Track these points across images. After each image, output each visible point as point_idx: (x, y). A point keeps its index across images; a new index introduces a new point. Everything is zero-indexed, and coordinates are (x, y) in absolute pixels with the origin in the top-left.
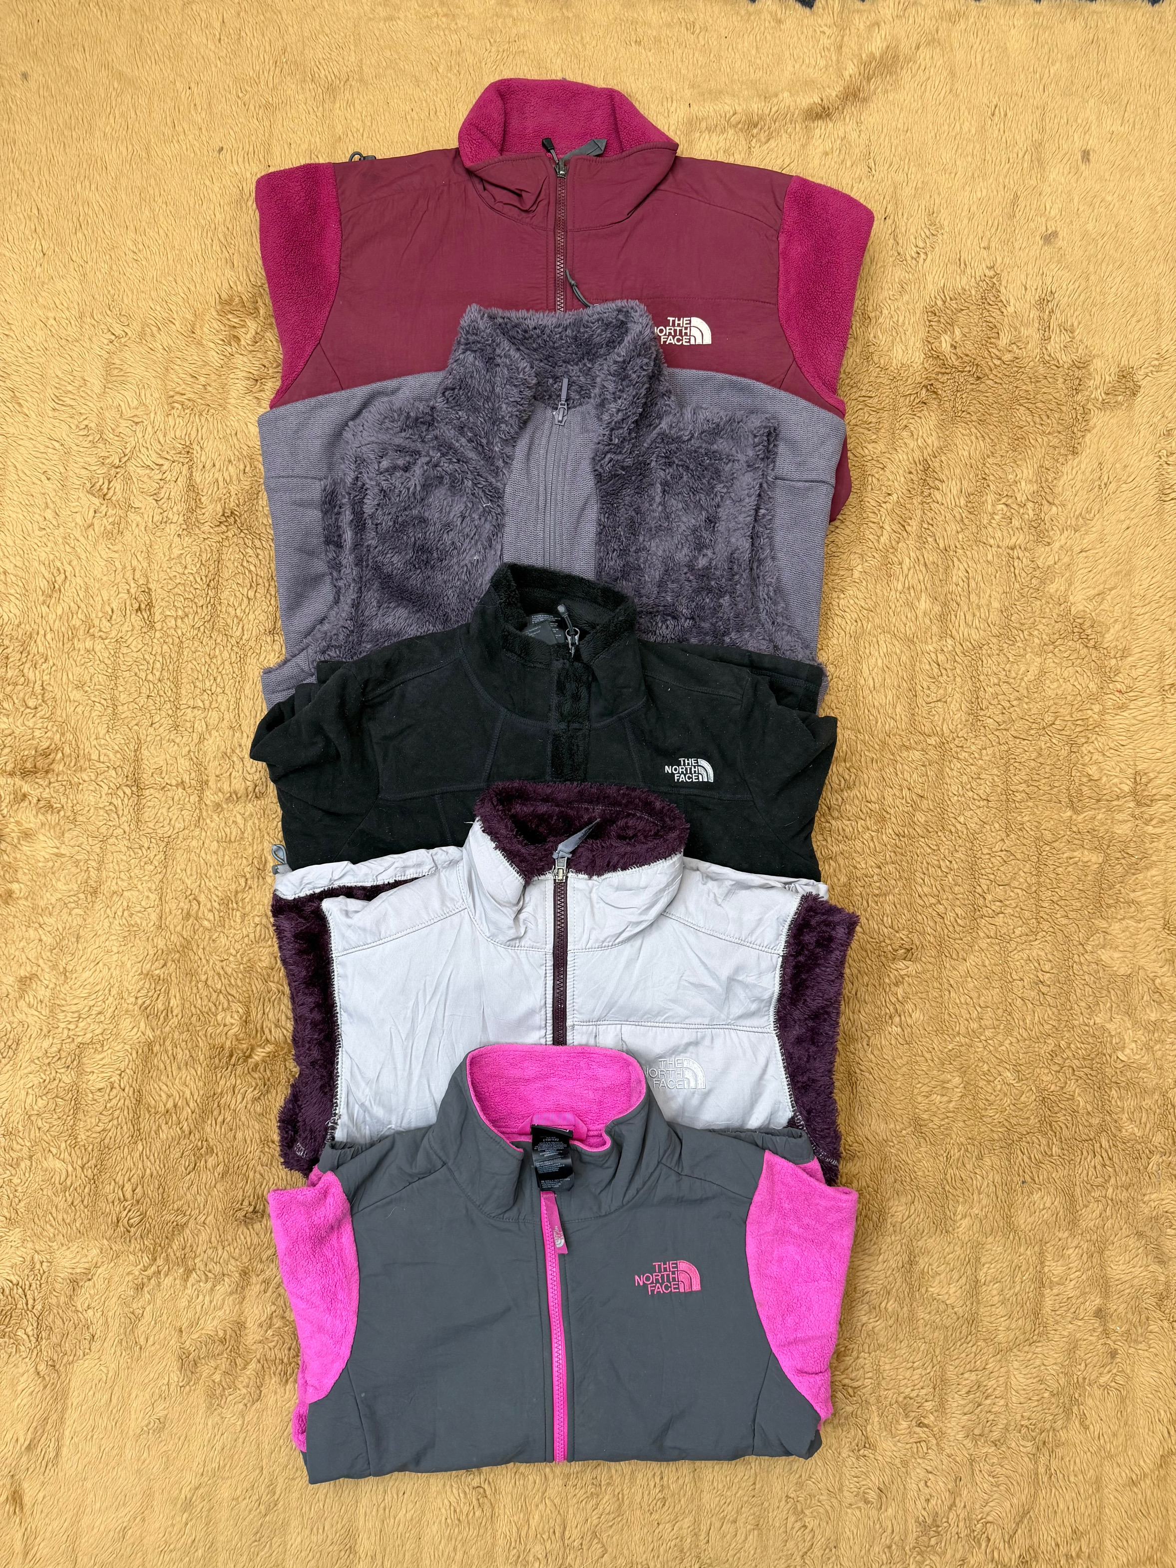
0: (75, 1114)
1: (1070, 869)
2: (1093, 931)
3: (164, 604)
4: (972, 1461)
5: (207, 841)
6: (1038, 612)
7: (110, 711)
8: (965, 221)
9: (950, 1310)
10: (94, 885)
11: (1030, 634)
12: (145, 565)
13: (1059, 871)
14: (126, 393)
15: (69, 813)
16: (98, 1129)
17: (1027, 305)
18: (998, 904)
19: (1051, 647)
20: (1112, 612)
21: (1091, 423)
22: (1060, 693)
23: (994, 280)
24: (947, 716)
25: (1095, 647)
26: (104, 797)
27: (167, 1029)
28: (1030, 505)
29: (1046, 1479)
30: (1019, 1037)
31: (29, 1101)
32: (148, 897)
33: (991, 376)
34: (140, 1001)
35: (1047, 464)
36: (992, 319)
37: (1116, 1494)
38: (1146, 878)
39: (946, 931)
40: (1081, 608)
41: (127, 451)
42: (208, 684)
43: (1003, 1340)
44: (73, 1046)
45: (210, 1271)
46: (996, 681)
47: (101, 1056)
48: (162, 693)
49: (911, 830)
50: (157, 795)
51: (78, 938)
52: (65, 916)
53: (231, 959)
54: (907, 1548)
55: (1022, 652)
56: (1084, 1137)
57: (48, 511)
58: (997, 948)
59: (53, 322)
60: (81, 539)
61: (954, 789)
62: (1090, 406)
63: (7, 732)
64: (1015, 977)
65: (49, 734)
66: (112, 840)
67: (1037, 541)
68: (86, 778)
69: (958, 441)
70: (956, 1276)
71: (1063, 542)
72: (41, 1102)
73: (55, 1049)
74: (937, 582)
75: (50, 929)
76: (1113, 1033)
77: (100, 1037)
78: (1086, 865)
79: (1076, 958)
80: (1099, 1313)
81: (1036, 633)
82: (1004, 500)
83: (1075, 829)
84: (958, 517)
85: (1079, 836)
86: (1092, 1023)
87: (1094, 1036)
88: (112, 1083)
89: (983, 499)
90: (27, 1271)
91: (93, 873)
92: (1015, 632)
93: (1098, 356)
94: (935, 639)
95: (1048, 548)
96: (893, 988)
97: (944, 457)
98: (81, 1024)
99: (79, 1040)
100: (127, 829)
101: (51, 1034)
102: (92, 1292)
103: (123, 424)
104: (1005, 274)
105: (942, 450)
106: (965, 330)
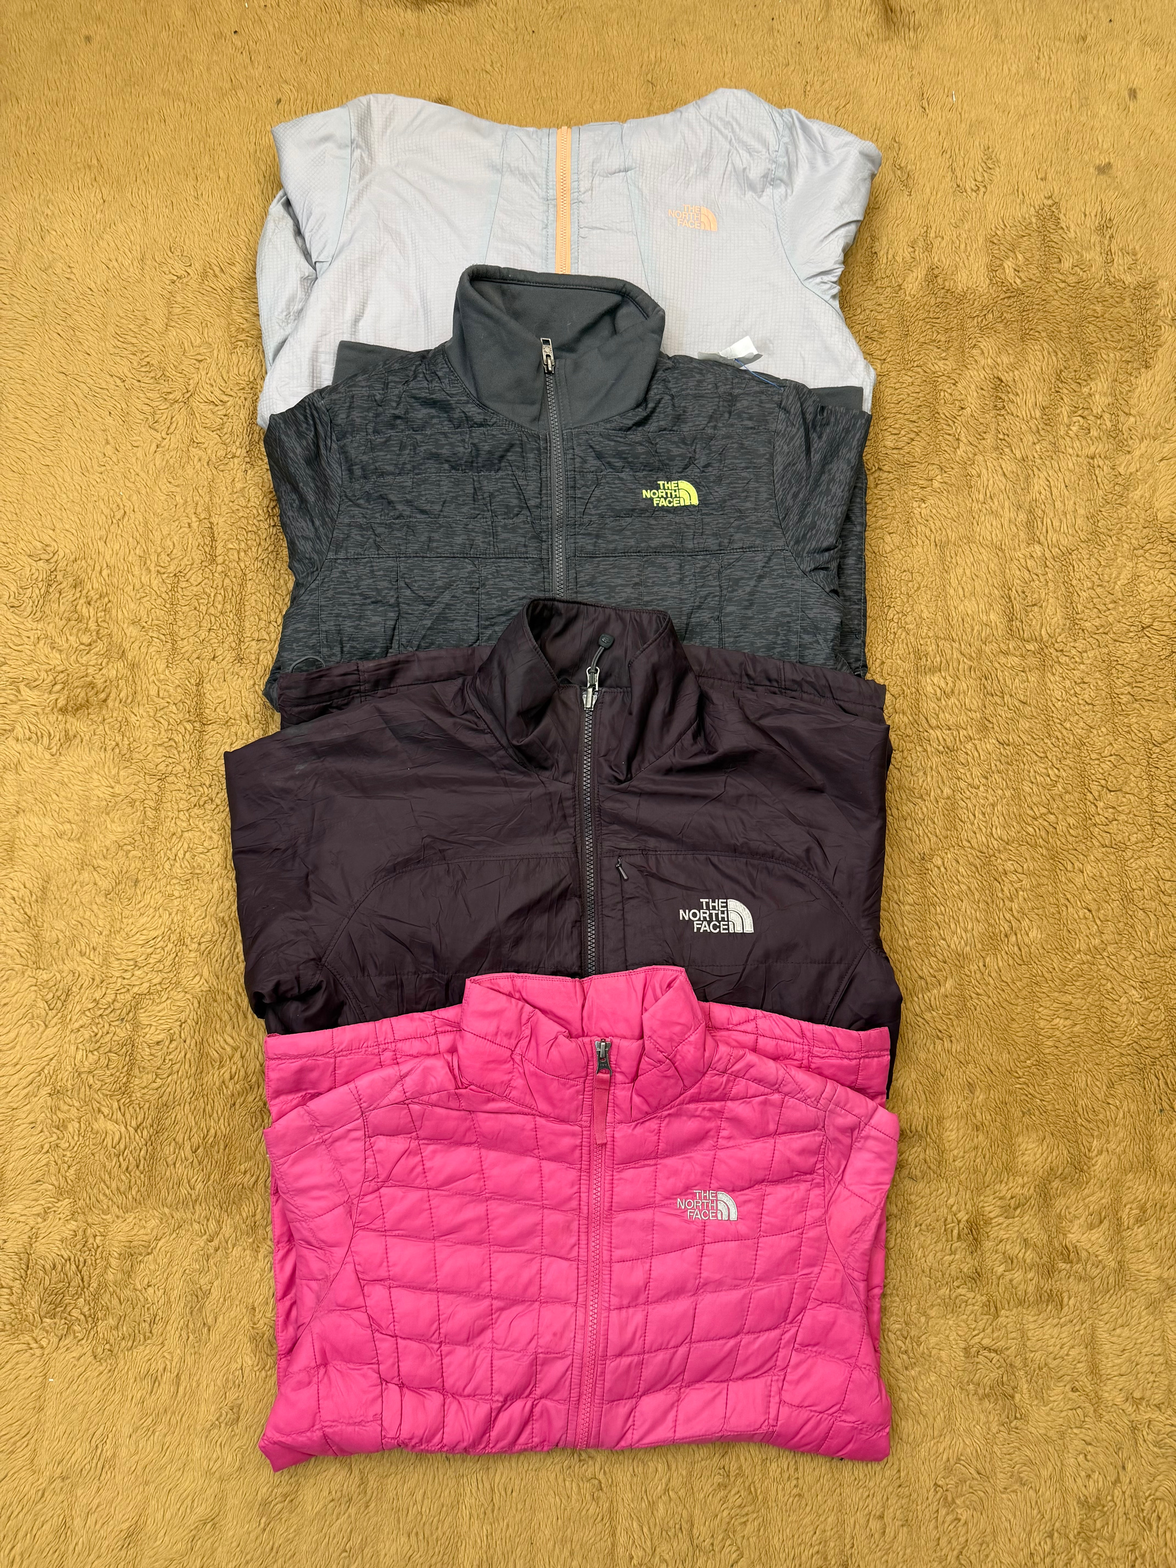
0: (129, 1070)
3: (226, 537)
4: (1134, 1429)
6: (1124, 518)
7: (169, 646)
8: (1021, 155)
9: (1093, 1258)
10: (151, 825)
11: (1119, 540)
12: (207, 499)
14: (188, 331)
16: (155, 1085)
17: (1087, 231)
18: (1111, 810)
19: (1141, 552)
21: (1162, 339)
22: (1156, 595)
23: (1053, 209)
24: (1044, 620)
26: (163, 732)
27: (232, 975)
28: (1106, 416)
30: (1143, 952)
31: (79, 1057)
32: (210, 837)
33: (1057, 294)
34: (203, 947)
35: (1121, 378)
36: (1053, 245)
39: (1058, 842)
40: (1168, 513)
41: (190, 388)
42: (273, 616)
44: (128, 997)
46: (1090, 585)
47: (158, 1008)
48: (224, 626)
49: (1015, 738)
50: (220, 730)
51: (136, 882)
52: (122, 860)
54: (1071, 1536)
55: (1112, 556)
57: (108, 447)
58: (1113, 857)
60: (140, 473)
61: (1057, 694)
62: (1159, 323)
63: (59, 669)
64: (1135, 887)
66: (170, 779)
67: (1116, 450)
68: (144, 712)
69: (1031, 358)
70: (1100, 1218)
71: (1143, 449)
72: (92, 1058)
73: (110, 998)
74: (1019, 491)
75: (104, 872)
77: (159, 987)
81: (1124, 538)
82: (1080, 412)
84: (1035, 429)
88: (172, 1035)
89: (1058, 411)
90: (78, 1247)
91: (150, 813)
92: (1103, 537)
93: (1162, 277)
94: (1023, 546)
95: (1128, 457)
96: (1007, 902)
97: (1016, 372)
98: (137, 973)
99: (136, 989)
100: (188, 767)
101: (104, 984)
102: (152, 1267)
103: (186, 362)
104: (1063, 203)
105: (1013, 367)
106: (1028, 255)
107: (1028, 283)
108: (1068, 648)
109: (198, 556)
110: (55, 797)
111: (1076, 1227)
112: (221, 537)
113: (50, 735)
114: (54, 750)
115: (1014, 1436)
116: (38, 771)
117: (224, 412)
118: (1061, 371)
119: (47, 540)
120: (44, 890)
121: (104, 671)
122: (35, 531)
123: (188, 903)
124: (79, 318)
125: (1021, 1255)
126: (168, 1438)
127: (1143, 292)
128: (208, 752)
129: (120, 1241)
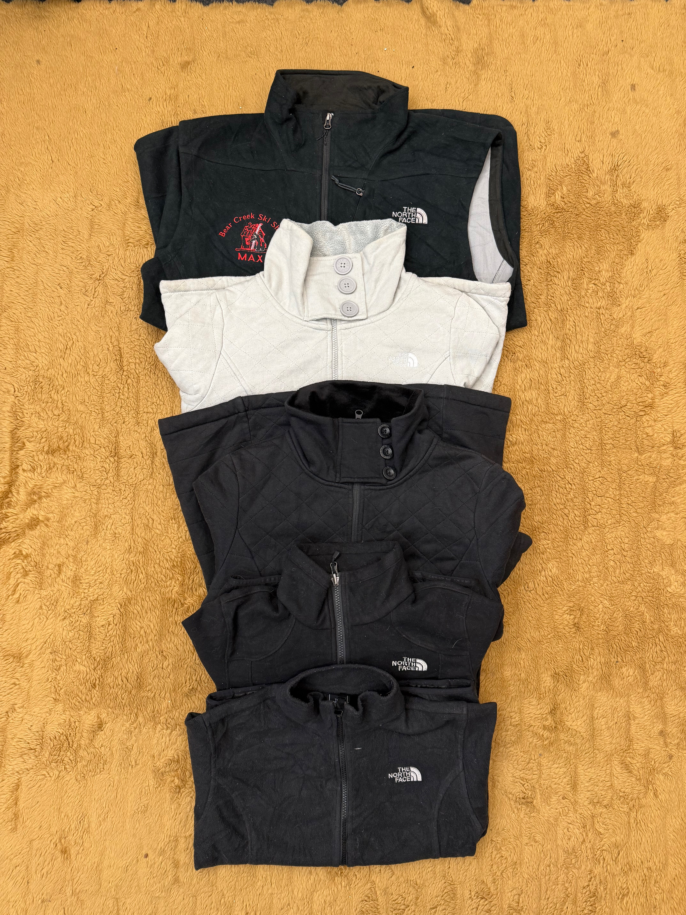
0: (89, 639)
1: (637, 485)
4: (593, 817)
5: (157, 486)
6: (615, 344)
7: (100, 416)
8: (567, 127)
9: (578, 734)
12: (117, 334)
13: (632, 486)
14: (102, 238)
15: (79, 473)
16: (103, 648)
17: (604, 172)
18: (598, 507)
19: (624, 363)
20: (657, 342)
21: (641, 237)
22: (629, 388)
24: (567, 403)
26: (99, 463)
27: (139, 590)
28: (608, 284)
29: (634, 825)
30: (612, 582)
31: (64, 634)
32: (125, 518)
33: (584, 213)
35: (617, 260)
36: (584, 181)
37: (674, 834)
39: (570, 524)
40: (640, 340)
41: (104, 271)
42: (155, 399)
43: (609, 749)
45: (169, 724)
47: (102, 607)
48: (129, 405)
49: (548, 467)
50: (128, 461)
51: (87, 542)
53: (173, 550)
54: (559, 866)
55: (607, 366)
56: (650, 636)
57: (63, 306)
59: (60, 199)
60: (81, 321)
61: (572, 444)
62: (640, 228)
64: (609, 548)
65: (67, 430)
67: (612, 304)
68: (88, 453)
69: (567, 250)
70: (581, 715)
71: (627, 304)
72: (71, 634)
74: (558, 329)
75: (72, 537)
76: (664, 577)
78: (647, 483)
80: (662, 733)
81: (615, 355)
82: (593, 282)
83: (640, 463)
84: (568, 292)
85: (642, 467)
86: (652, 572)
87: (653, 579)
90: (67, 727)
101: (75, 596)
102: (104, 737)
112: (126, 356)
122: (26, 355)
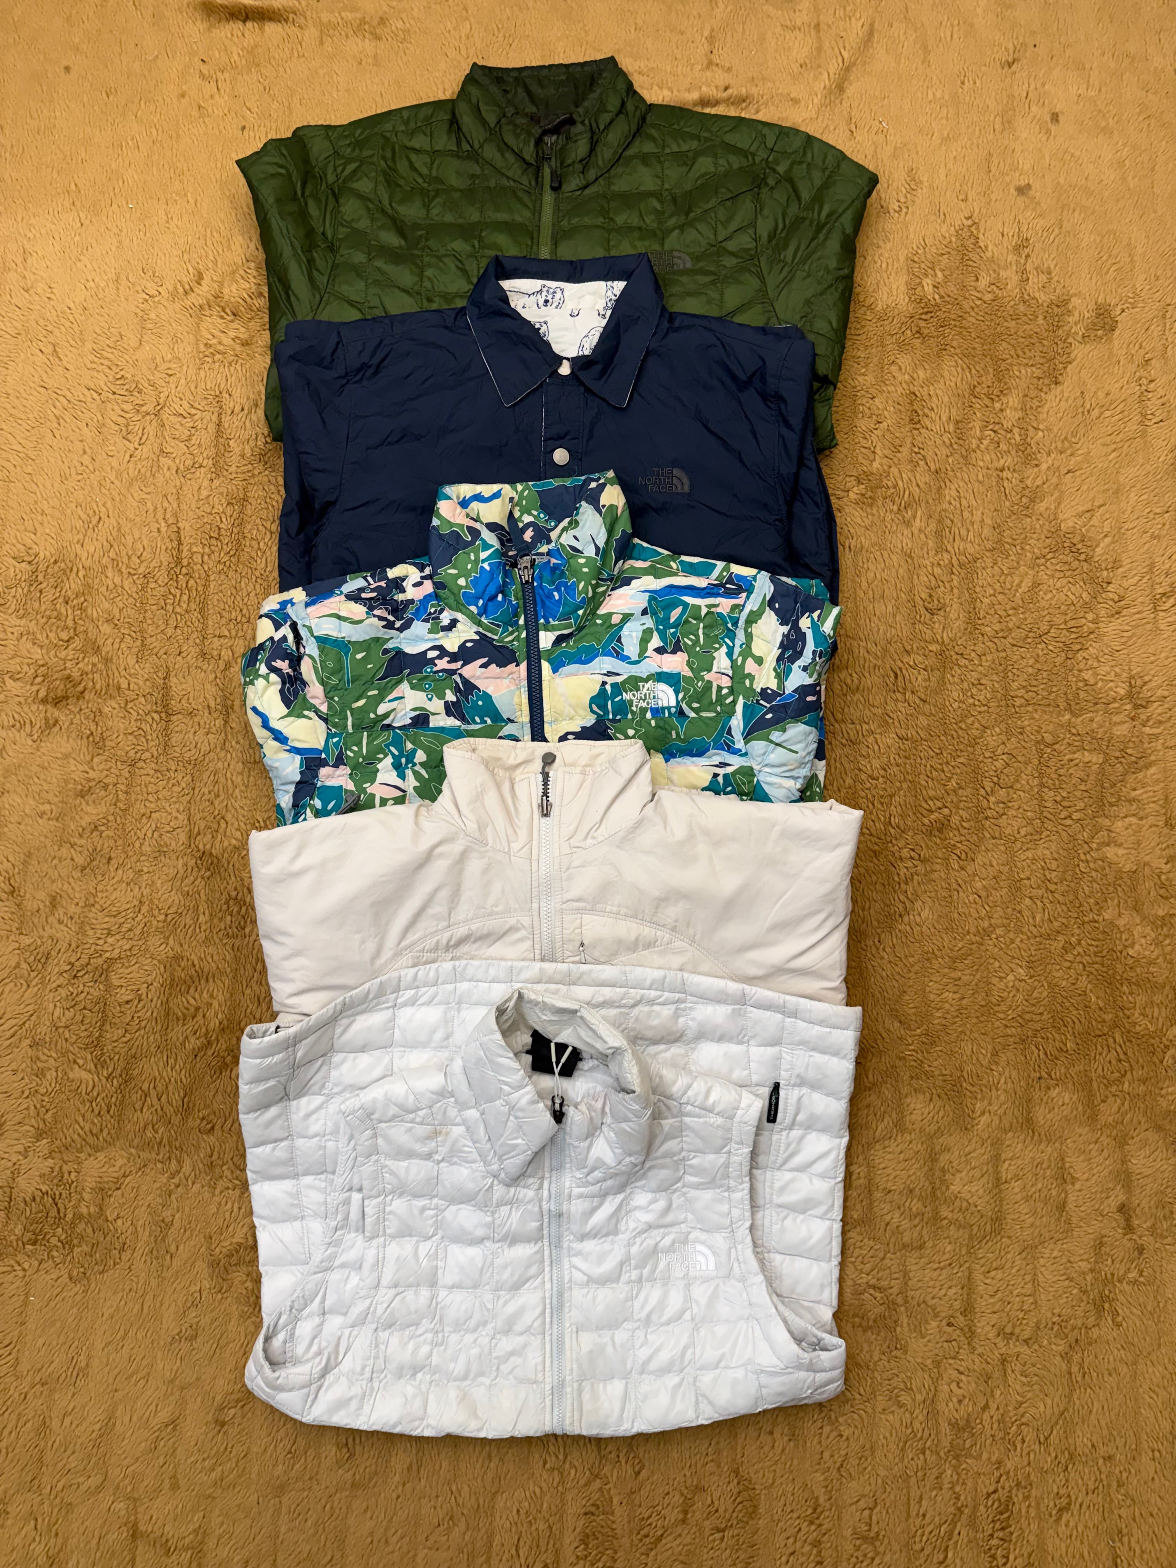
2: (1096, 829)
3: (192, 541)
10: (123, 807)
11: (1022, 549)
23: (973, 229)
25: (1086, 560)
34: (169, 918)
38: (1145, 777)
44: (100, 961)
46: (992, 592)
52: (96, 839)
58: (1003, 848)
63: (41, 662)
66: (141, 764)
73: (84, 961)
77: (129, 953)
79: (1083, 857)
88: (140, 996)
89: (971, 425)
91: (122, 796)
92: (1007, 546)
93: (1075, 295)
94: (931, 553)
95: (1036, 469)
96: (903, 886)
97: (931, 388)
98: (110, 940)
99: (107, 955)
100: (155, 753)
103: (157, 374)
104: (982, 223)
105: (929, 382)
106: (947, 273)
107: (947, 299)
108: (968, 651)
109: (165, 558)
110: (36, 780)
111: (958, 1180)
113: (31, 722)
114: (35, 737)
115: (893, 1364)
116: (22, 756)
117: (191, 425)
118: (975, 387)
119: (29, 543)
120: (25, 863)
121: (80, 665)
123: (156, 878)
124: (59, 335)
125: (907, 1204)
126: (135, 1351)
127: (1056, 310)
128: (173, 740)
129: (92, 1176)
